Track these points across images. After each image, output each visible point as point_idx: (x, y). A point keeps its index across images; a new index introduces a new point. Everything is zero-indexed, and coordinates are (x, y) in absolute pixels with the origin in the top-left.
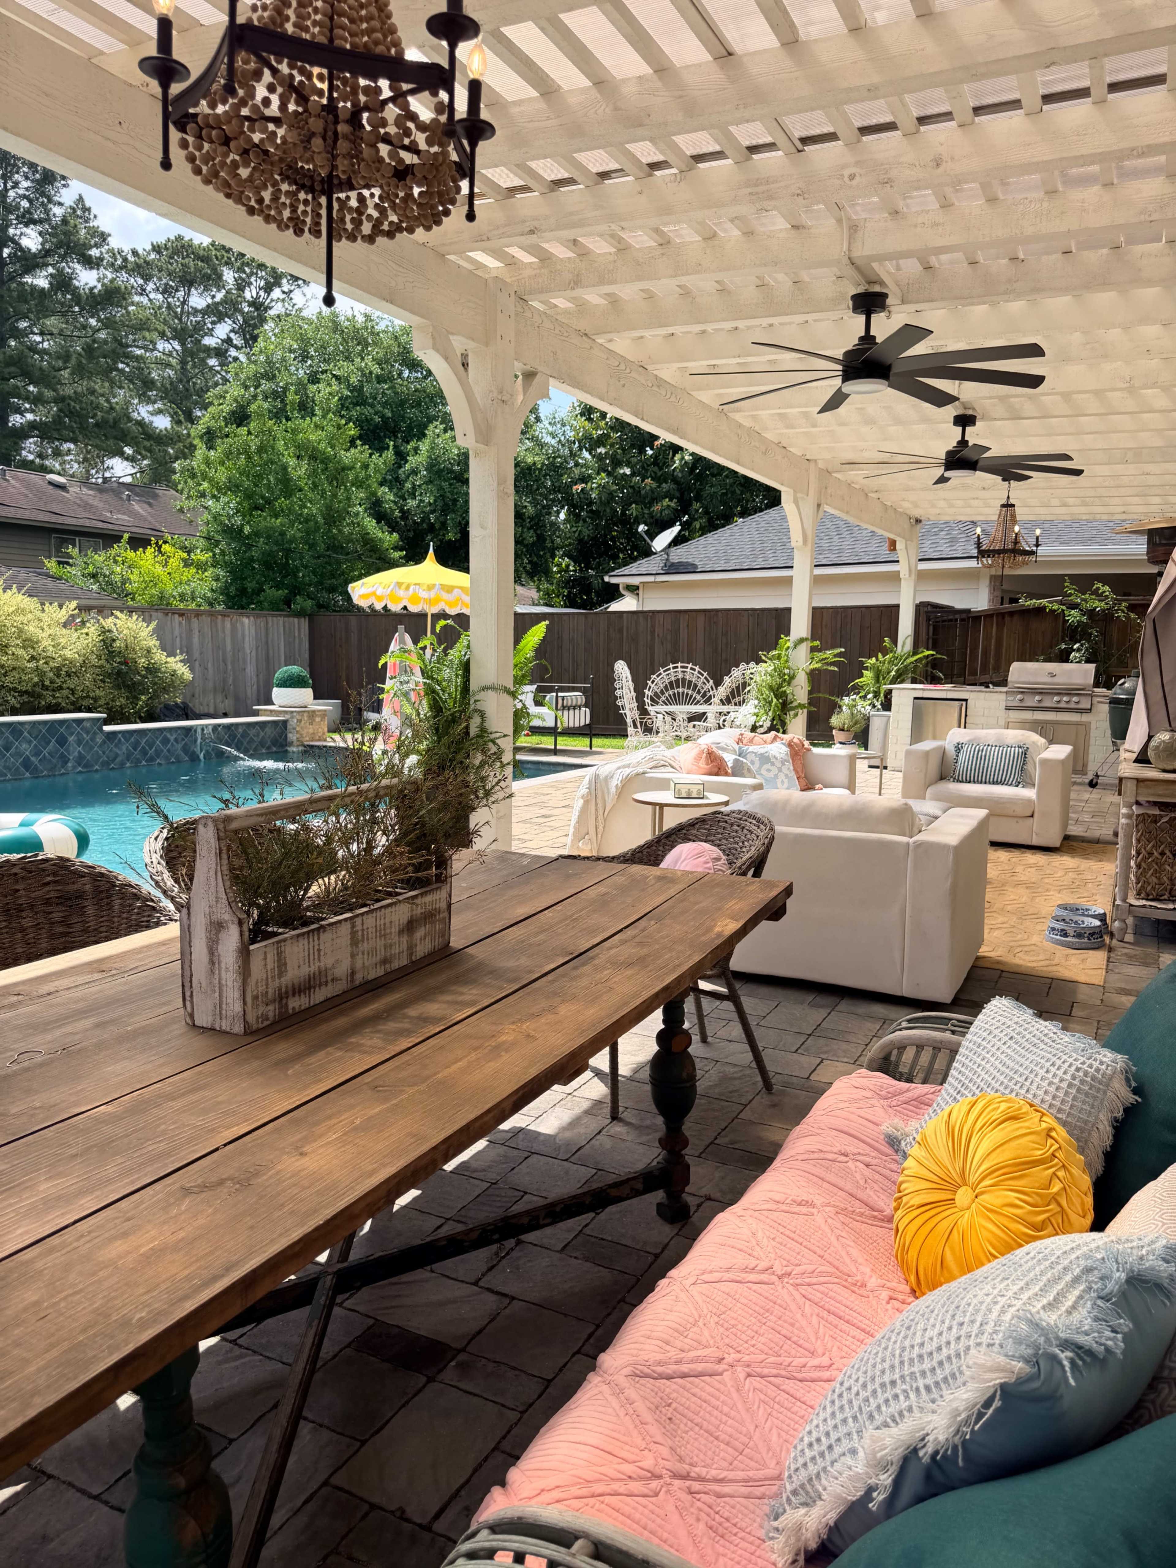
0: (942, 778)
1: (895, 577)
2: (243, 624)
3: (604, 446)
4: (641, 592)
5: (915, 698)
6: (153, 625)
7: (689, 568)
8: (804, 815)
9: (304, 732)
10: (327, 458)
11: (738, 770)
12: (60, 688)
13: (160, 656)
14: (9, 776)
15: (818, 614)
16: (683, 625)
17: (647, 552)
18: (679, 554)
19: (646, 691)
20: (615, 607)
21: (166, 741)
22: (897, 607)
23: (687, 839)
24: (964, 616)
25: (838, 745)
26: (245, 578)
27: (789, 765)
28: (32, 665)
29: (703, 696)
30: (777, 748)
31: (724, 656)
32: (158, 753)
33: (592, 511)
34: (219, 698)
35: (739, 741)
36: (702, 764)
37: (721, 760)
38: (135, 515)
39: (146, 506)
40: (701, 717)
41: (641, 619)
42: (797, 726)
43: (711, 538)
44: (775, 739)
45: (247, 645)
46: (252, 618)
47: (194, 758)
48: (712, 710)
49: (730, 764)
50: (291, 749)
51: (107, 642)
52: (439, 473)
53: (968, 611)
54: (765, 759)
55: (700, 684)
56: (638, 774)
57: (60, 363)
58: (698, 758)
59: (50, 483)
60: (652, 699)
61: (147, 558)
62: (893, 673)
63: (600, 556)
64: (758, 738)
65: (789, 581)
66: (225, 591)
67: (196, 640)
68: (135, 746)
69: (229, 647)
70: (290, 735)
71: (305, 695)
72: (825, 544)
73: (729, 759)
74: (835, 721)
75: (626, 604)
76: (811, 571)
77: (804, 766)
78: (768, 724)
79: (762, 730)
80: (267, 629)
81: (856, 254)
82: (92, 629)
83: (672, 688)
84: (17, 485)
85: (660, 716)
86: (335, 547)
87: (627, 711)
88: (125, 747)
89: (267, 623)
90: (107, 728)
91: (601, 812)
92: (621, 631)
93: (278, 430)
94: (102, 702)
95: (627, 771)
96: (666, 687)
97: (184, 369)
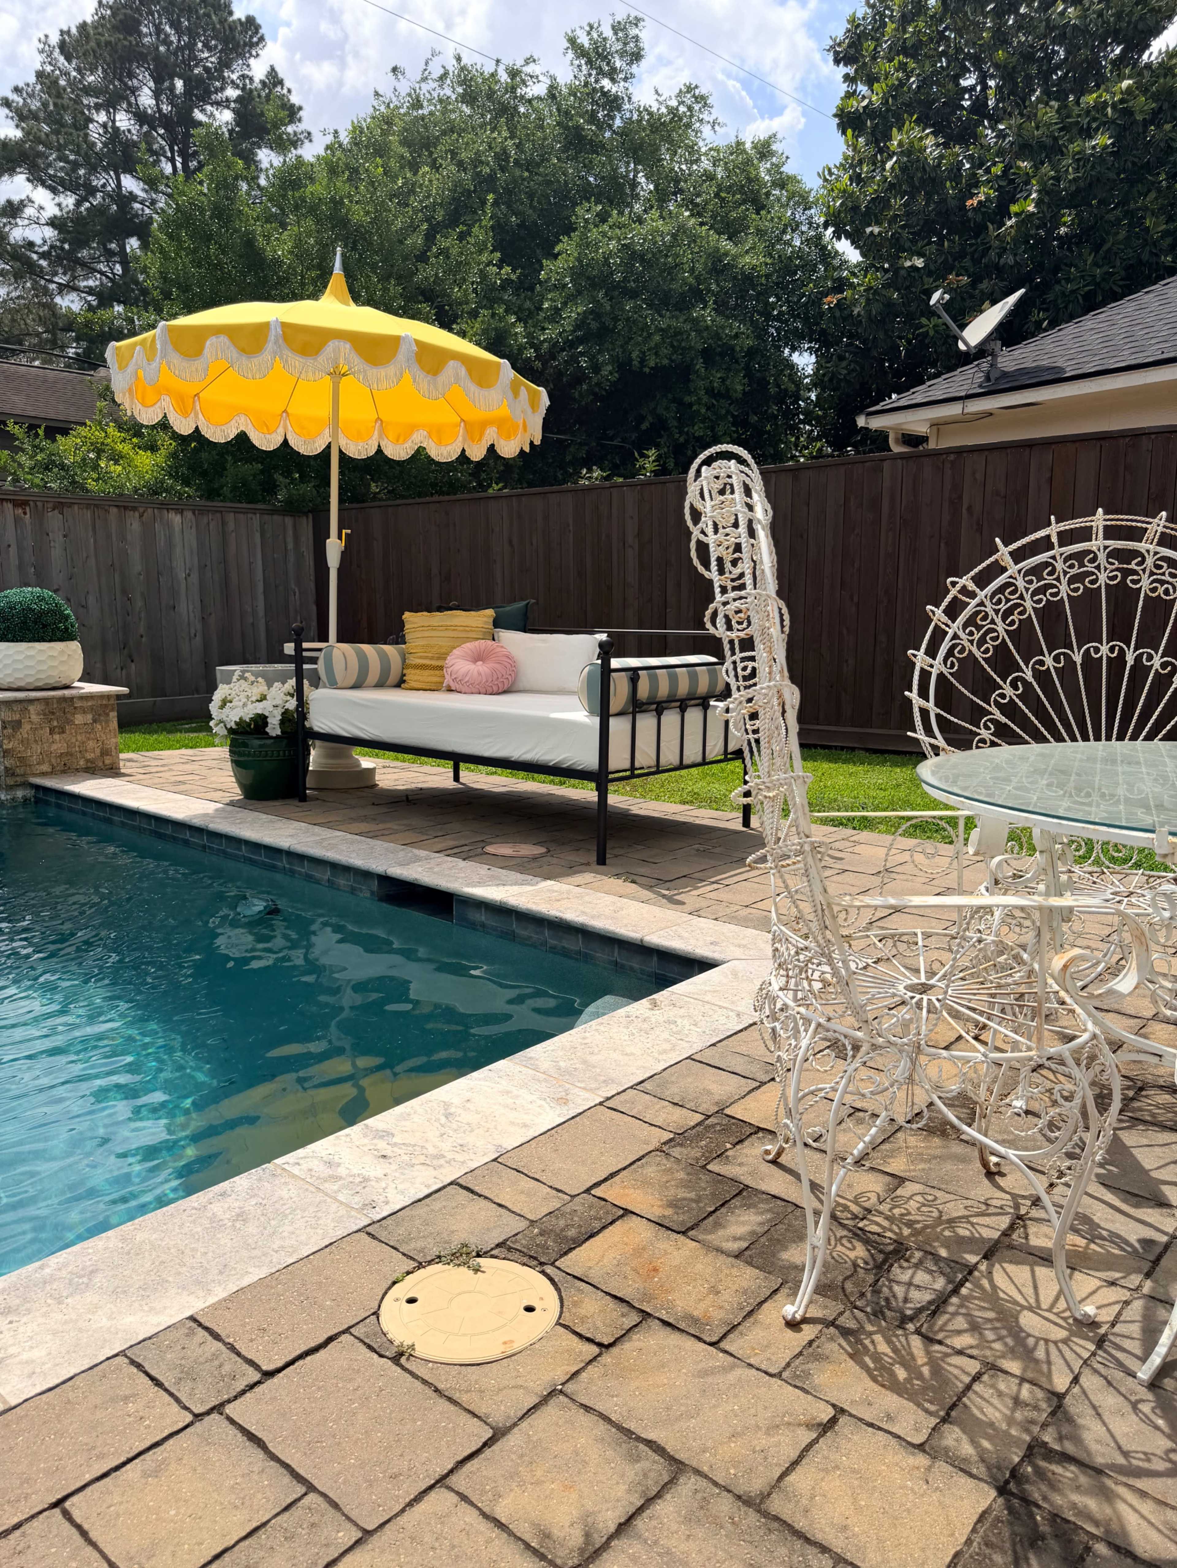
3: (878, 223)
4: (932, 443)
9: (33, 752)
45: (178, 564)
46: (189, 515)
69: (137, 566)
80: (224, 534)
89: (224, 523)
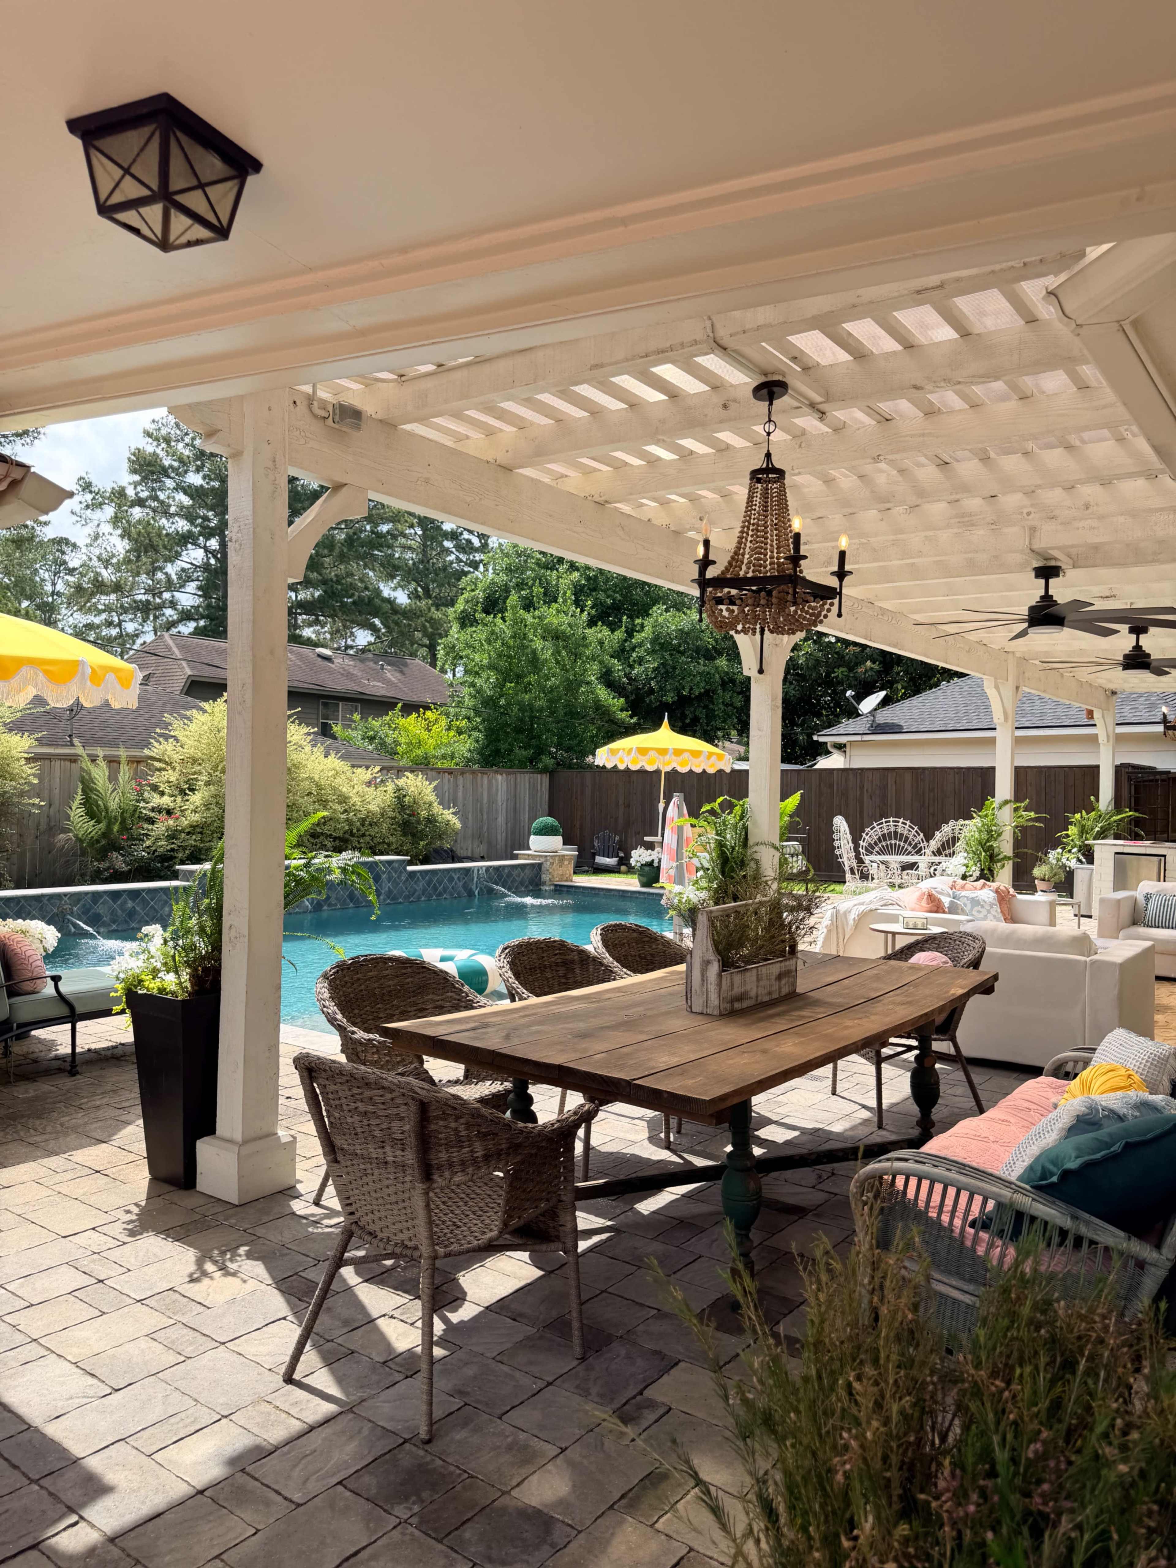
0: (1134, 923)
1: (1094, 739)
2: (497, 781)
4: (848, 750)
5: (1117, 853)
6: (435, 783)
7: (895, 729)
8: (1007, 940)
9: (555, 874)
10: (568, 637)
11: (953, 909)
12: (364, 835)
13: (437, 809)
14: (339, 906)
15: (1020, 773)
16: (891, 782)
17: (854, 713)
18: (886, 716)
19: (861, 842)
20: (823, 763)
21: (451, 879)
22: (1097, 767)
23: (922, 950)
24: (1164, 777)
25: (1040, 893)
26: (499, 741)
27: (997, 908)
28: (344, 816)
29: (914, 848)
30: (986, 893)
31: (931, 811)
32: (445, 890)
33: (797, 674)
34: (476, 844)
35: (953, 887)
36: (924, 903)
37: (939, 901)
38: (388, 682)
39: (398, 675)
40: (913, 866)
41: (851, 776)
42: (1004, 876)
43: (916, 701)
44: (984, 886)
45: (499, 798)
46: (504, 775)
47: (471, 894)
48: (923, 861)
49: (947, 905)
50: (544, 888)
51: (400, 796)
52: (662, 646)
53: (1169, 772)
54: (975, 902)
55: (911, 837)
56: (871, 910)
57: (326, 552)
58: (920, 899)
59: (319, 656)
60: (867, 850)
61: (412, 724)
62: (1097, 829)
63: (805, 714)
64: (969, 883)
65: (992, 741)
66: (480, 752)
67: (460, 794)
68: (429, 883)
70: (543, 876)
71: (556, 842)
72: (1027, 707)
73: (946, 901)
74: (1037, 872)
75: (833, 762)
76: (1013, 733)
77: (1010, 909)
78: (978, 873)
79: (972, 879)
80: (516, 784)
81: (1035, 547)
82: (390, 787)
83: (885, 840)
84: (293, 658)
85: (875, 865)
86: (572, 713)
87: (845, 860)
88: (422, 884)
89: (516, 779)
90: (410, 868)
91: (841, 940)
92: (831, 786)
93: (529, 618)
94: (393, 847)
95: (862, 908)
96: (879, 839)
97: (424, 552)
